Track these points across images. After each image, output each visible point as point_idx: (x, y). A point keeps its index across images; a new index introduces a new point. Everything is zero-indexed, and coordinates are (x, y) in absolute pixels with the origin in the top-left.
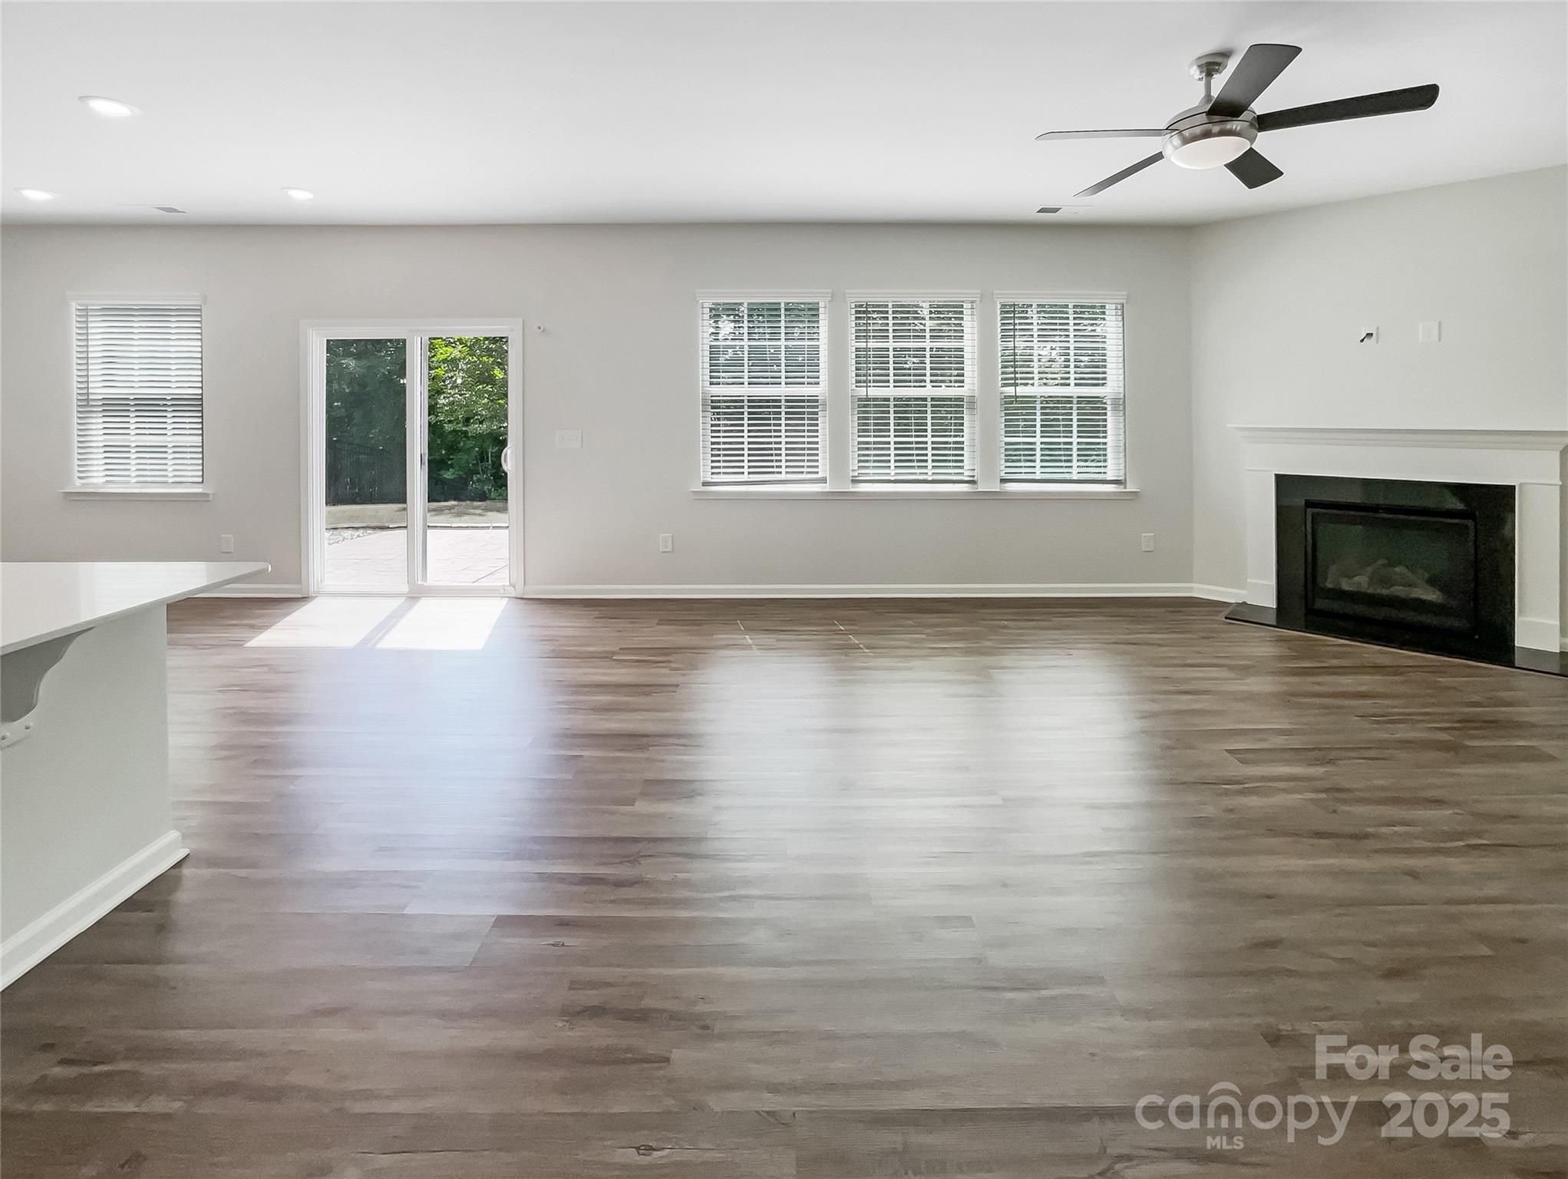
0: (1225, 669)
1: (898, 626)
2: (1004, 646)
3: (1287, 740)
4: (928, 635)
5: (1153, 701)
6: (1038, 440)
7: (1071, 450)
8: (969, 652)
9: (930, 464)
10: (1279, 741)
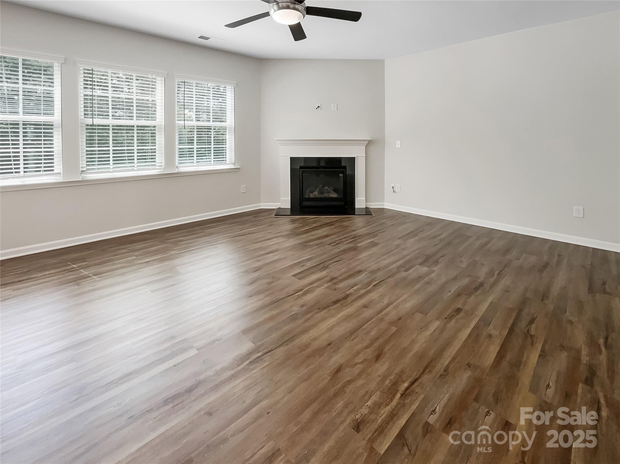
0: (280, 238)
1: (117, 255)
2: (183, 251)
3: (311, 263)
4: (137, 256)
5: (258, 261)
6: (195, 146)
7: (210, 150)
8: (162, 260)
9: (136, 161)
10: (309, 264)
